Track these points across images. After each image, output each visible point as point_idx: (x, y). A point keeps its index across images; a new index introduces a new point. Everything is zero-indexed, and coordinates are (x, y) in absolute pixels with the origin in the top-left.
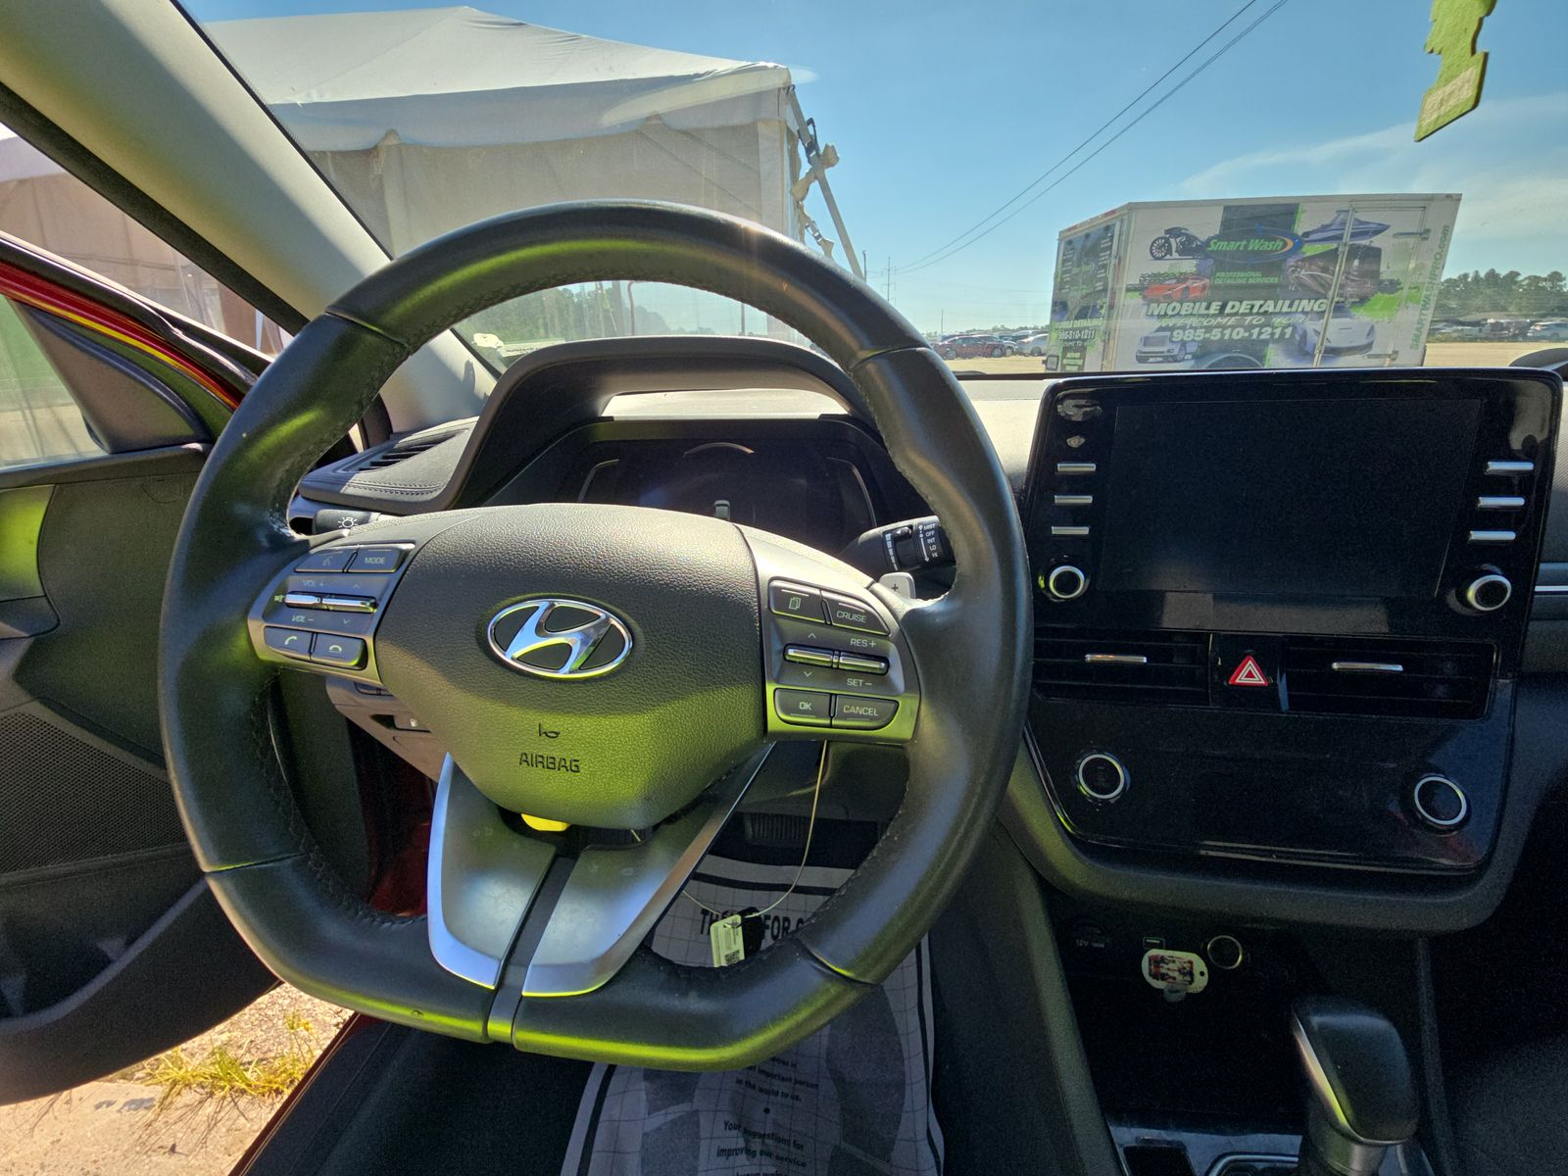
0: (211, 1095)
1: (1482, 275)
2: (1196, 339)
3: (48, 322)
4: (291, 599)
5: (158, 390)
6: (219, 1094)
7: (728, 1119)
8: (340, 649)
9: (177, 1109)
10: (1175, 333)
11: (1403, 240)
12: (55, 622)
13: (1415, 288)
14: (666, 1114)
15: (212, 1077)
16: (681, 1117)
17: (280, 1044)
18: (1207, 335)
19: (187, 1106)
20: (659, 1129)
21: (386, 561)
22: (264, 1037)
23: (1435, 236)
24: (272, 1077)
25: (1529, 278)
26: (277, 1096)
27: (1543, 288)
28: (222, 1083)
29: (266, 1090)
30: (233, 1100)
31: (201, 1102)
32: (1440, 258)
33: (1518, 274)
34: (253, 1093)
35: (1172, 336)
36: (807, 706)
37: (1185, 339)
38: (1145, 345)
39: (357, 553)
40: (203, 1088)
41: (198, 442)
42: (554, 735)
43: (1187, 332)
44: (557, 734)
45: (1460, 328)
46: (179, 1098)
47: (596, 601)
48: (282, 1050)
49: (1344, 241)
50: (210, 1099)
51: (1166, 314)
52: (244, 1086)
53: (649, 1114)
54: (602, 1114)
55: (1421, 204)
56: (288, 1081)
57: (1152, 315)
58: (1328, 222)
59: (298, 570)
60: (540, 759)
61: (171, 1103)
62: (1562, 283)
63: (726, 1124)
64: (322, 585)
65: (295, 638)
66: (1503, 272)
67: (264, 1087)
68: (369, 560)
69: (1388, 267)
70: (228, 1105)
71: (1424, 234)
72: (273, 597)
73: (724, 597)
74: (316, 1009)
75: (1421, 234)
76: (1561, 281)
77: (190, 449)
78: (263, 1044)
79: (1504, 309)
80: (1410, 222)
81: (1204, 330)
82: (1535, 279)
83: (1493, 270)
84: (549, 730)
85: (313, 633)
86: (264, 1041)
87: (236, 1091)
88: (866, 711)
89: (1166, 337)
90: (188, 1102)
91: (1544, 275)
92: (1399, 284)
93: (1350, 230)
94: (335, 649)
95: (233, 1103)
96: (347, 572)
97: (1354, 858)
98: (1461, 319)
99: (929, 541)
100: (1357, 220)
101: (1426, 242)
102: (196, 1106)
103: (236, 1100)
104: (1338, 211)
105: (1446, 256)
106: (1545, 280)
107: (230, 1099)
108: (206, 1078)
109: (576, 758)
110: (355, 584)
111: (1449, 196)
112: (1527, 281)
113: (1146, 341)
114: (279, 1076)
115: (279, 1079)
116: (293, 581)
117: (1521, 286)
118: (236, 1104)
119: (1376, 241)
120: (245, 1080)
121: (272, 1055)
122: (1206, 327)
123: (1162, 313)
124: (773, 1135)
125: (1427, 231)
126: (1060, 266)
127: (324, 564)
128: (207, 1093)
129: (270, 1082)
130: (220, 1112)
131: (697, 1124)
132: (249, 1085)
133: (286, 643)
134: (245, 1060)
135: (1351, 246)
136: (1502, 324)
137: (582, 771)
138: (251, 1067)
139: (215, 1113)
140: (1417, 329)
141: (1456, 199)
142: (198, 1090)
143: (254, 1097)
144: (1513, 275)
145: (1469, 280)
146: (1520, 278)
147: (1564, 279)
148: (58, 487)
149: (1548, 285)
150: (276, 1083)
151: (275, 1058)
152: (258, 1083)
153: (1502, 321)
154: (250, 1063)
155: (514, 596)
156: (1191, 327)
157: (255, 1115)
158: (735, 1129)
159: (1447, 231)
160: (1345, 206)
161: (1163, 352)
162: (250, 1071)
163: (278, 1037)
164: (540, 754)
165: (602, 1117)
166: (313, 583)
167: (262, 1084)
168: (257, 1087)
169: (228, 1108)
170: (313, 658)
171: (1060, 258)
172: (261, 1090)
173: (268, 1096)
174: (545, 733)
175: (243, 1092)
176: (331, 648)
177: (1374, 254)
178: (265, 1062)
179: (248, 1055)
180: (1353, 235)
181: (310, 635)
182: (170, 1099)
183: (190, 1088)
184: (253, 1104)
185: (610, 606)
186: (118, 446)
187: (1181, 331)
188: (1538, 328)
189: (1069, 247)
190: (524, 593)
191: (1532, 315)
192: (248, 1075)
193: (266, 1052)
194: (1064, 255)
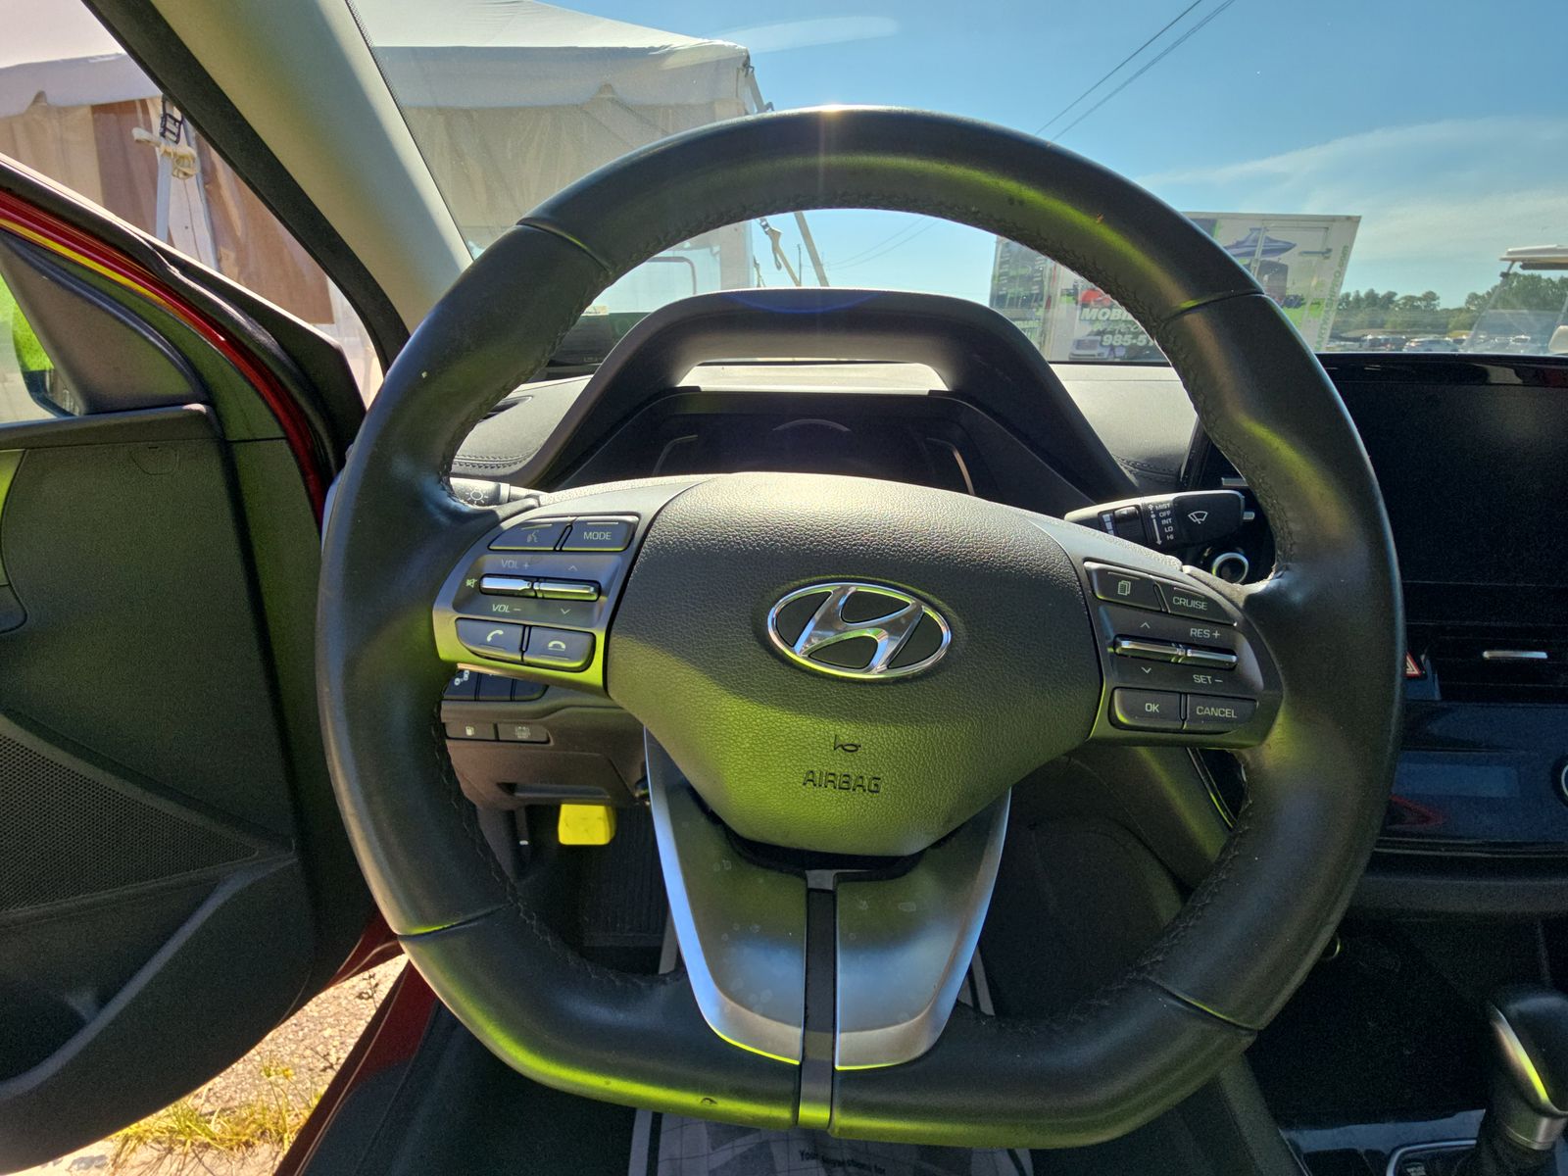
0: (170, 1150)
1: (1362, 294)
2: (1125, 344)
3: (23, 251)
4: (489, 584)
5: (152, 339)
6: (178, 1149)
7: (802, 1149)
8: (564, 646)
9: (133, 1167)
10: (1105, 338)
11: (1308, 258)
12: (21, 618)
13: (1316, 303)
14: (733, 1147)
15: (170, 1132)
16: (750, 1150)
17: (243, 1090)
18: (1134, 341)
19: (144, 1163)
20: (727, 1164)
21: (612, 536)
22: (223, 1084)
23: (1335, 256)
24: (238, 1129)
25: (1406, 298)
26: (247, 1150)
27: (1418, 307)
28: (182, 1138)
29: (234, 1143)
30: (197, 1156)
31: (160, 1159)
32: (1339, 274)
33: (1395, 294)
34: (220, 1147)
35: (1102, 341)
36: (1154, 708)
37: (1115, 344)
38: (1077, 348)
39: (571, 526)
40: (160, 1143)
41: (201, 403)
42: (853, 748)
43: (1115, 337)
44: (857, 747)
45: (1343, 343)
46: (134, 1155)
47: (900, 585)
48: (247, 1098)
49: (1256, 257)
50: (169, 1156)
51: (1097, 319)
52: (208, 1140)
53: (714, 1148)
54: (661, 1150)
55: (1324, 224)
56: (259, 1132)
57: (1085, 320)
58: (1241, 238)
59: (491, 547)
60: (831, 778)
61: (126, 1160)
62: (1436, 302)
63: (802, 1154)
64: (526, 566)
65: (500, 632)
66: (1381, 292)
67: (230, 1140)
68: (588, 536)
69: (1294, 284)
70: (191, 1161)
71: (1326, 253)
72: (464, 582)
73: (1045, 581)
74: (281, 1049)
75: (1323, 253)
76: (1435, 300)
77: (191, 411)
78: (223, 1092)
79: (1382, 326)
80: (1313, 241)
81: (1131, 336)
82: (1410, 299)
83: (1372, 291)
84: (847, 742)
85: (525, 626)
86: (224, 1089)
87: (199, 1146)
88: (1222, 713)
89: (1096, 341)
90: (144, 1159)
91: (1419, 294)
92: (1302, 299)
93: (1262, 248)
94: (555, 646)
95: (196, 1160)
96: (561, 550)
97: (1476, 845)
98: (1343, 335)
99: (1164, 522)
100: (1267, 238)
101: (1326, 261)
102: (154, 1164)
103: (200, 1156)
104: (1251, 230)
105: (1344, 274)
106: (1420, 299)
107: (192, 1155)
108: (162, 1132)
109: (877, 776)
110: (570, 564)
111: (1349, 218)
112: (1403, 301)
113: (1079, 344)
114: (248, 1127)
115: (248, 1131)
116: (489, 561)
117: (1398, 305)
118: (200, 1160)
119: (1283, 259)
120: (209, 1134)
121: (236, 1103)
122: (1133, 333)
123: (1094, 318)
124: (852, 1161)
125: (1329, 251)
126: (997, 268)
127: (529, 540)
128: (165, 1149)
129: (237, 1134)
130: (182, 1169)
131: (770, 1157)
132: (215, 1139)
133: (489, 639)
134: (204, 1111)
135: (1261, 262)
136: (1380, 340)
137: (882, 790)
138: (214, 1118)
139: (178, 1170)
140: (1318, 342)
141: (1353, 221)
142: (153, 1145)
143: (220, 1152)
144: (1390, 297)
145: (1351, 299)
146: (1397, 298)
147: (1438, 298)
148: (28, 451)
149: (1422, 304)
150: (245, 1135)
151: (240, 1107)
152: (223, 1135)
153: (1380, 337)
154: (212, 1113)
155: (798, 579)
156: (1120, 332)
157: (224, 1171)
158: (813, 1158)
159: (1346, 252)
160: (1258, 225)
161: (1094, 355)
162: (213, 1122)
163: (240, 1084)
164: (833, 771)
165: (662, 1155)
166: (515, 564)
167: (228, 1137)
168: (222, 1141)
169: (191, 1165)
170: (527, 658)
171: (998, 260)
172: (228, 1144)
173: (238, 1150)
174: (842, 746)
175: (207, 1146)
176: (551, 645)
177: (1283, 270)
178: (228, 1112)
179: (207, 1105)
180: (1265, 252)
181: (520, 630)
182: (123, 1156)
183: (145, 1143)
184: (221, 1159)
185: (920, 592)
186: (96, 405)
187: (1110, 336)
188: (1413, 344)
189: (1006, 250)
190: (810, 575)
191: (1407, 332)
192: (212, 1127)
193: (228, 1101)
194: (1001, 257)
